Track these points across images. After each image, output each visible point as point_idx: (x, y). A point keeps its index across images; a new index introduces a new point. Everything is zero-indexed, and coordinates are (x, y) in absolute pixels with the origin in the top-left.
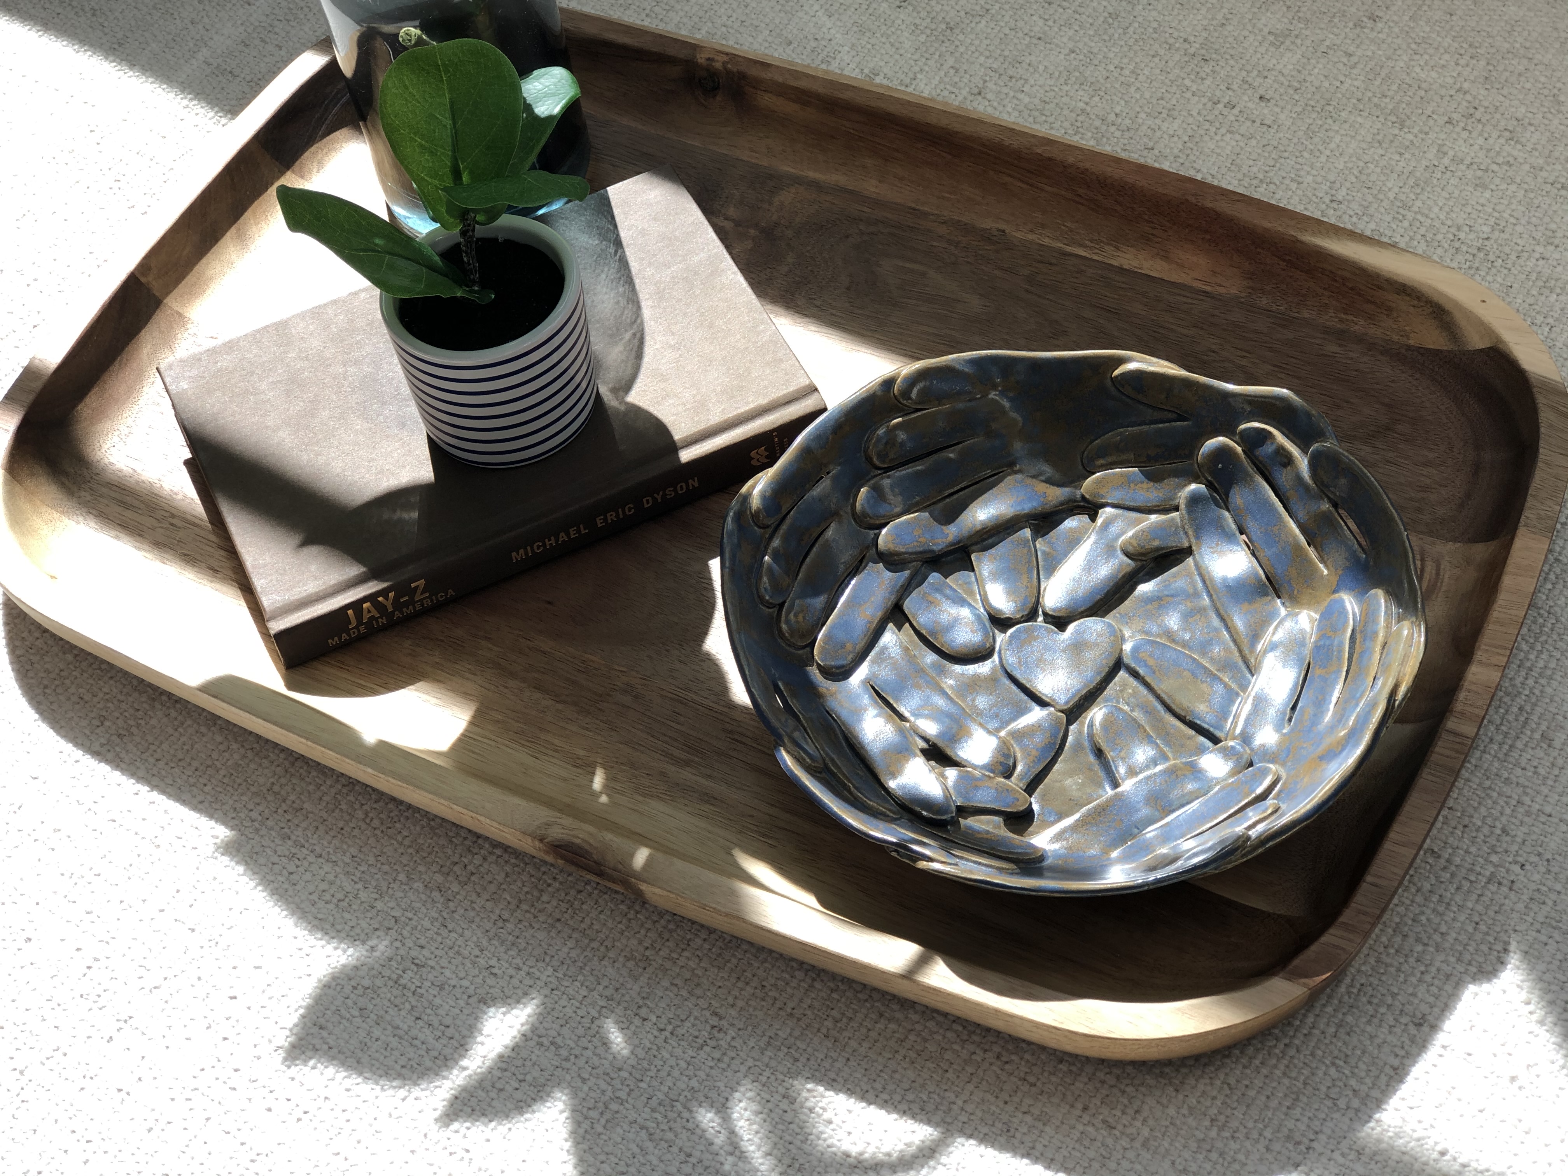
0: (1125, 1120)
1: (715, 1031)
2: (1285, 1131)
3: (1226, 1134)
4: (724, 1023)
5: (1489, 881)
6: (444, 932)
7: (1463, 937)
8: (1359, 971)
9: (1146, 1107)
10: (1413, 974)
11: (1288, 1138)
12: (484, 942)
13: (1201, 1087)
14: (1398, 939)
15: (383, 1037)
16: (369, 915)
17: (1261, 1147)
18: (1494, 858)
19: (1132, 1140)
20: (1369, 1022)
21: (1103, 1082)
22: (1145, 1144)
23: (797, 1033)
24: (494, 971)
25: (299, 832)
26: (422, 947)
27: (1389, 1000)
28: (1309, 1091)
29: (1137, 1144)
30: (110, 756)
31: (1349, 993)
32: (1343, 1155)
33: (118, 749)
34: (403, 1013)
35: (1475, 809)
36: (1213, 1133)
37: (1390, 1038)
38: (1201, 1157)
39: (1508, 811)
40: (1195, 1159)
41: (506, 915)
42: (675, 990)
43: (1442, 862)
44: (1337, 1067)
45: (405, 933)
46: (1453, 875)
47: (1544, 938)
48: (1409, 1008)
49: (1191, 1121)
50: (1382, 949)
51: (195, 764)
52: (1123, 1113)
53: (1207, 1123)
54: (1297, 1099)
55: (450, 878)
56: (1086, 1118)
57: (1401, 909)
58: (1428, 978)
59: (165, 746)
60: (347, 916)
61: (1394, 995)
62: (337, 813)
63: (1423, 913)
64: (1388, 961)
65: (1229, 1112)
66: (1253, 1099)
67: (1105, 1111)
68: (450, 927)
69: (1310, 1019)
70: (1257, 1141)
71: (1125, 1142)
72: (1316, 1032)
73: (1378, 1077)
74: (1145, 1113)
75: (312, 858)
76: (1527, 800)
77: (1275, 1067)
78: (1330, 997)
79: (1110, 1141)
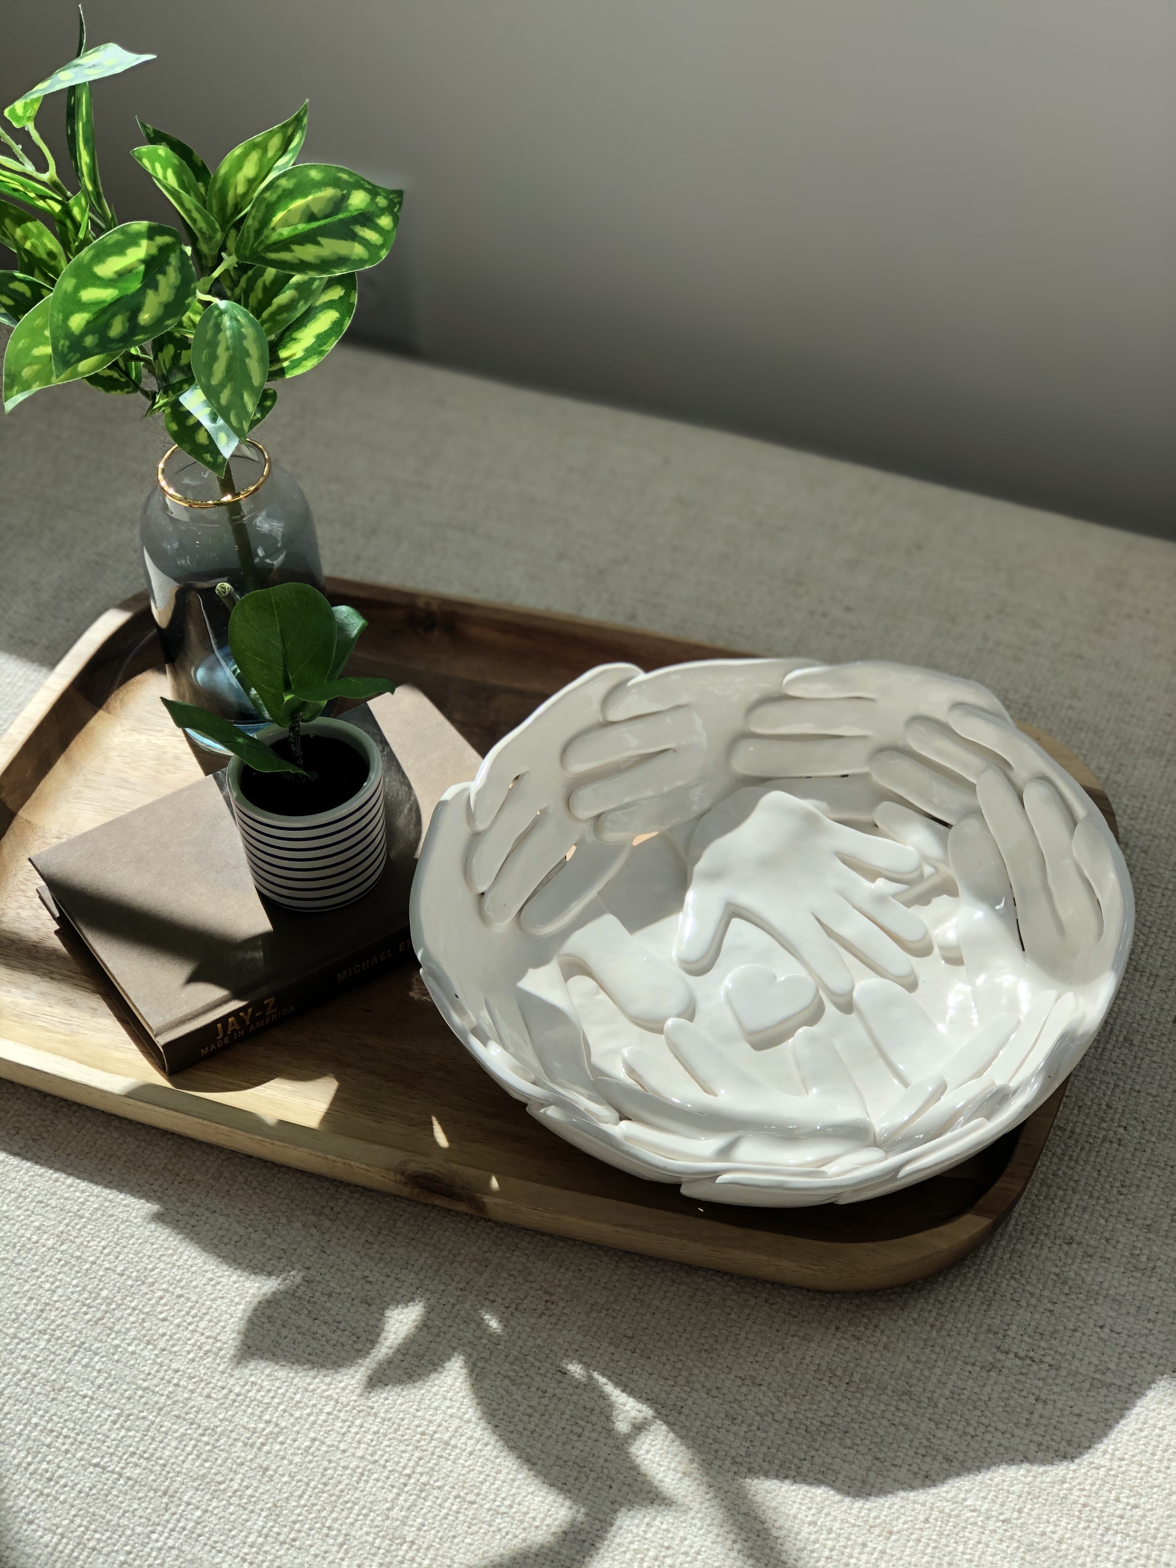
0: (868, 1333)
1: (548, 1304)
2: (985, 1327)
3: (944, 1333)
4: (554, 1298)
5: (1103, 1141)
6: (324, 1256)
7: (1092, 1182)
8: (1020, 1215)
9: (881, 1323)
10: (1059, 1211)
11: (989, 1331)
12: (358, 1260)
13: (919, 1306)
14: (1045, 1189)
15: (290, 1336)
16: (262, 1249)
17: (970, 1339)
18: (1104, 1125)
19: (875, 1346)
20: (1033, 1247)
21: (848, 1310)
22: (886, 1347)
23: (612, 1299)
24: (370, 1279)
25: (195, 1196)
26: (308, 1268)
27: (1045, 1231)
28: (998, 1297)
29: (880, 1348)
30: (29, 1155)
31: (1015, 1230)
32: (1030, 1336)
33: (35, 1150)
34: (303, 1316)
35: (1085, 1094)
36: (934, 1334)
37: (1049, 1255)
38: (928, 1351)
39: (1109, 1092)
40: (923, 1353)
41: (371, 1239)
42: (512, 1279)
43: (1068, 1133)
44: (1015, 1279)
45: (293, 1259)
46: (1077, 1141)
47: (1149, 1174)
48: (1059, 1234)
49: (916, 1328)
50: (1034, 1197)
51: (100, 1155)
52: (866, 1329)
53: (928, 1328)
54: (990, 1305)
55: (322, 1218)
56: (839, 1335)
57: (1044, 1169)
58: (1070, 1212)
59: (73, 1144)
60: (245, 1252)
61: (1048, 1227)
62: (222, 1180)
63: (1059, 1169)
64: (1040, 1204)
65: (942, 1319)
66: (959, 1309)
67: (852, 1329)
68: (328, 1252)
69: (991, 1251)
70: (967, 1335)
71: (871, 1347)
72: (996, 1258)
73: (1046, 1282)
74: (882, 1327)
75: (208, 1214)
76: (1121, 1084)
77: (971, 1285)
78: (1002, 1235)
79: (860, 1349)
